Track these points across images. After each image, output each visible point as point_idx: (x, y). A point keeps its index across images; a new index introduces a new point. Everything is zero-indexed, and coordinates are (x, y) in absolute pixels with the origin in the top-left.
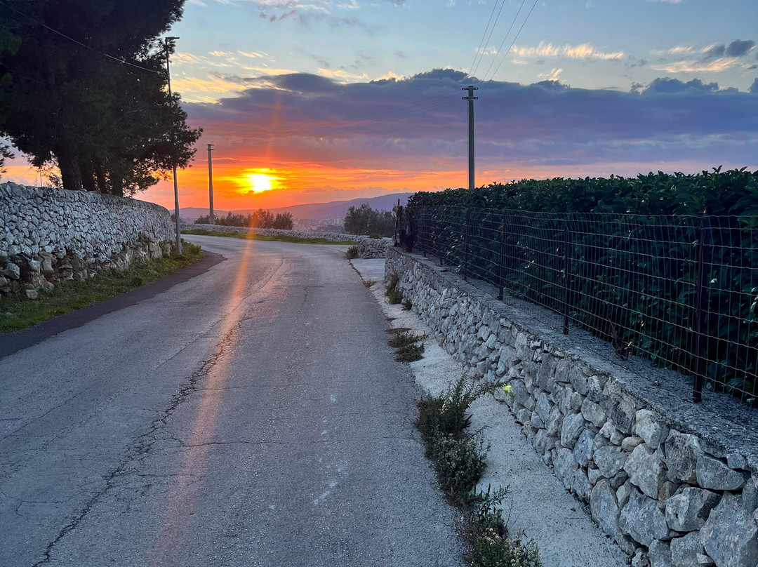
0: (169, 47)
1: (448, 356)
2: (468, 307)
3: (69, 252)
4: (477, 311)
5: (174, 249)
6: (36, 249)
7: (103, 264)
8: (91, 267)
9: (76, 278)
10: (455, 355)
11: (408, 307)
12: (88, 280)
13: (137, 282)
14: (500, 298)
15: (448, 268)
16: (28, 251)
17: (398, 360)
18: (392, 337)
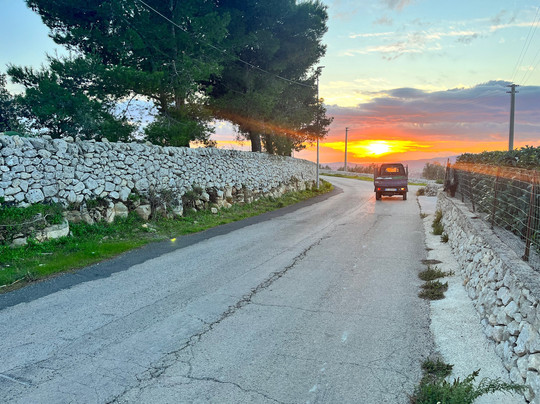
0: (318, 72)
1: (469, 301)
2: (491, 260)
3: (244, 186)
4: (499, 268)
5: (315, 185)
6: (223, 184)
7: (263, 194)
8: (255, 195)
9: (246, 201)
10: (475, 301)
11: (445, 240)
12: (254, 202)
13: (281, 205)
14: (525, 258)
15: (478, 214)
16: (219, 186)
17: (421, 296)
18: (424, 268)
